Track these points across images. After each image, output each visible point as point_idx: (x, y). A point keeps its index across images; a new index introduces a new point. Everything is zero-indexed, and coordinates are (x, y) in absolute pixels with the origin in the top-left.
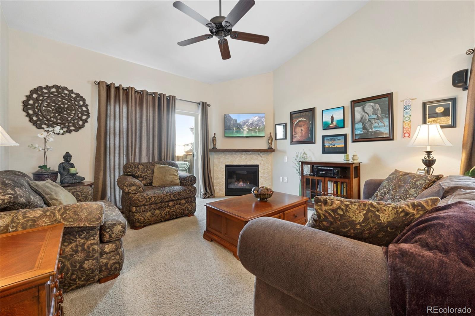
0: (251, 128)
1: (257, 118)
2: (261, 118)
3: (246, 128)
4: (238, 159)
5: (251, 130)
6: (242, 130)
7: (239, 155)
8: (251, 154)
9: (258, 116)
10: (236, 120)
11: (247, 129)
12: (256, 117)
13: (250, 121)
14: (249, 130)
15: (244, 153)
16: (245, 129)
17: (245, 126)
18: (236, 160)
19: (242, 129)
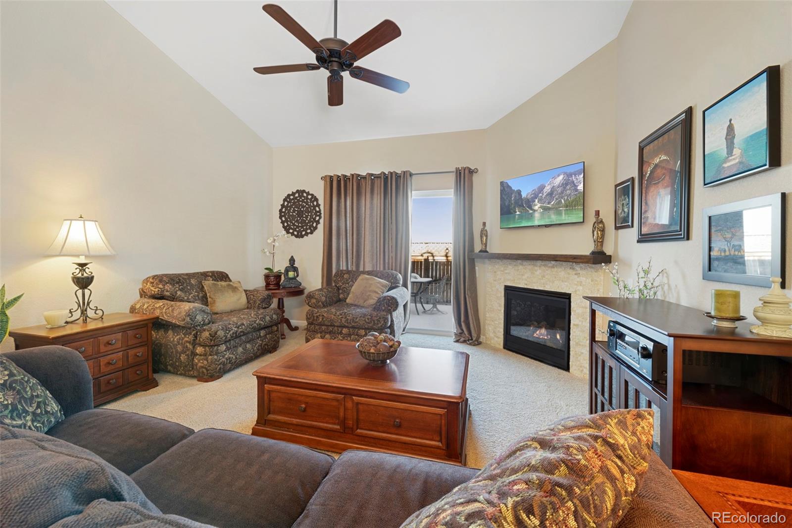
0: (549, 203)
1: (561, 177)
2: (570, 175)
3: (539, 205)
4: (526, 276)
5: (549, 209)
6: (531, 212)
7: (530, 267)
8: (553, 267)
9: (565, 173)
10: (519, 192)
11: (541, 207)
12: (559, 176)
13: (547, 189)
14: (546, 209)
15: (539, 263)
16: (536, 208)
17: (537, 201)
18: (524, 277)
19: (532, 209)
